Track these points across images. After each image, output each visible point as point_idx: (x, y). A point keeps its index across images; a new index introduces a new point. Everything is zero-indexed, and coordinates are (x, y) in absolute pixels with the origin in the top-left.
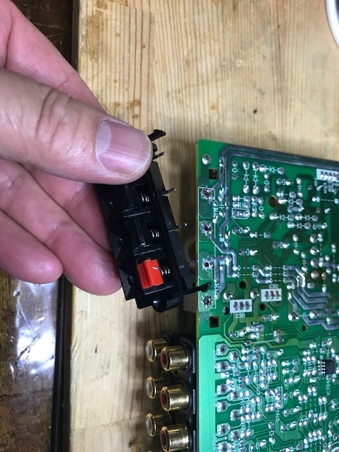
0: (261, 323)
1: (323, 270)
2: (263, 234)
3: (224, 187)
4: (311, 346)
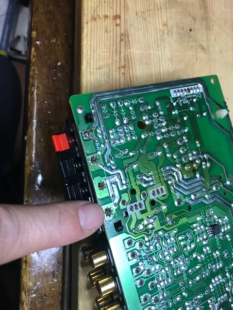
0: (155, 215)
1: (193, 162)
2: (139, 150)
3: (100, 126)
4: (198, 219)
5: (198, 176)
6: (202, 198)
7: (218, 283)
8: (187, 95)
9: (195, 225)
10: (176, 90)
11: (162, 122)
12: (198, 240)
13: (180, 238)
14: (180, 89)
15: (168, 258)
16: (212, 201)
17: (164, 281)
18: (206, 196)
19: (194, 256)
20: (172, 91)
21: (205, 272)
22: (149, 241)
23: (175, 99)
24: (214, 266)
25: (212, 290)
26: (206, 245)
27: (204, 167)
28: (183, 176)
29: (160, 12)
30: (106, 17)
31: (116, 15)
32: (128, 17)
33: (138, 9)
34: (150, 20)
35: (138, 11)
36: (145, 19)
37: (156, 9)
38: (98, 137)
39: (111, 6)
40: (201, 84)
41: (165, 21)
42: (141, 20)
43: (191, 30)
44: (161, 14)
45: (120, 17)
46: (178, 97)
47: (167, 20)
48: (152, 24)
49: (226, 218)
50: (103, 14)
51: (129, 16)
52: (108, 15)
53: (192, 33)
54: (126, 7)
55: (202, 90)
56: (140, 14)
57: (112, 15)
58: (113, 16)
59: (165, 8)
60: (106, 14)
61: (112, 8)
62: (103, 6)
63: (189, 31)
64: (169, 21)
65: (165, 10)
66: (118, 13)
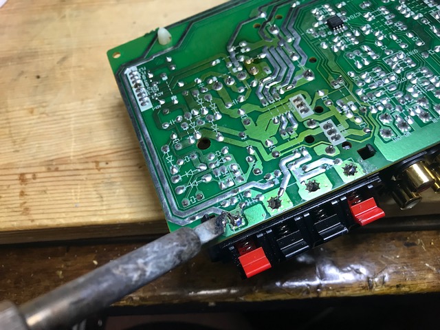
0: (336, 105)
1: (244, 65)
2: (244, 141)
3: (219, 204)
4: (325, 47)
5: (263, 56)
6: (295, 46)
7: (409, 10)
8: (146, 87)
9: (336, 50)
10: (140, 103)
11: (193, 116)
12: (357, 43)
13: (360, 66)
14: (138, 98)
15: (393, 78)
16: (295, 33)
17: (428, 79)
18: (290, 40)
19: (379, 44)
20: (143, 109)
21: (400, 28)
22: (376, 107)
23: (154, 102)
24: (387, 18)
25: (421, 15)
26: (361, 31)
27: (248, 50)
28: (269, 75)
29: (14, 120)
30: (22, 194)
31: (20, 179)
32: (22, 163)
33: (9, 151)
34: (24, 132)
35: (13, 150)
36: (24, 140)
37: (8, 125)
38: (237, 204)
39: (5, 188)
40: (125, 69)
41: (25, 111)
42: (25, 144)
43: (38, 77)
44: (15, 118)
45: (22, 175)
46: (151, 98)
47: (24, 109)
48: (32, 129)
49: (314, 12)
50: (18, 198)
51: (21, 161)
52: (19, 191)
53: (43, 75)
54: (7, 167)
55: (134, 68)
56: (17, 146)
57: (20, 186)
58: (21, 184)
59: (7, 114)
60: (18, 194)
61: (9, 186)
62: (7, 199)
63: (40, 79)
64: (25, 107)
65: (10, 113)
66: (17, 177)
